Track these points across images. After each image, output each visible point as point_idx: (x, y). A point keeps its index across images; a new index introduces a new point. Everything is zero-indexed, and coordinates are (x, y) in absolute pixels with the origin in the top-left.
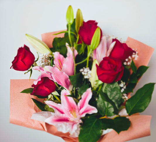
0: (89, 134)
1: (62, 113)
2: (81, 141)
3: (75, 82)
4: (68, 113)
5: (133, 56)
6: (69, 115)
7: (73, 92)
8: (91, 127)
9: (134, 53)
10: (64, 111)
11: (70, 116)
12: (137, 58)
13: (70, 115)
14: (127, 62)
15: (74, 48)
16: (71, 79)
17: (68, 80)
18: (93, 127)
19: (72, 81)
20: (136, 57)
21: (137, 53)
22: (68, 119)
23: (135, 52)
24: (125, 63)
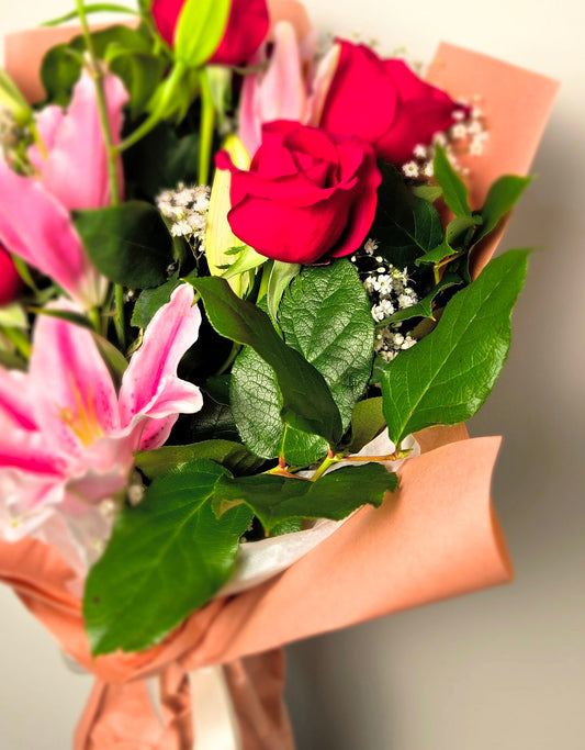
0: (156, 562)
1: (27, 424)
2: (96, 600)
3: (111, 247)
4: (65, 432)
5: (459, 131)
6: (70, 440)
7: (107, 313)
8: (180, 526)
9: (459, 115)
10: (39, 417)
11: (70, 452)
12: (483, 142)
13: (74, 445)
14: (421, 162)
15: (105, 66)
16: (88, 231)
17: (64, 228)
18: (190, 526)
19: (93, 242)
20: (475, 138)
21: (476, 113)
22: (58, 467)
23: (467, 111)
24: (411, 170)
